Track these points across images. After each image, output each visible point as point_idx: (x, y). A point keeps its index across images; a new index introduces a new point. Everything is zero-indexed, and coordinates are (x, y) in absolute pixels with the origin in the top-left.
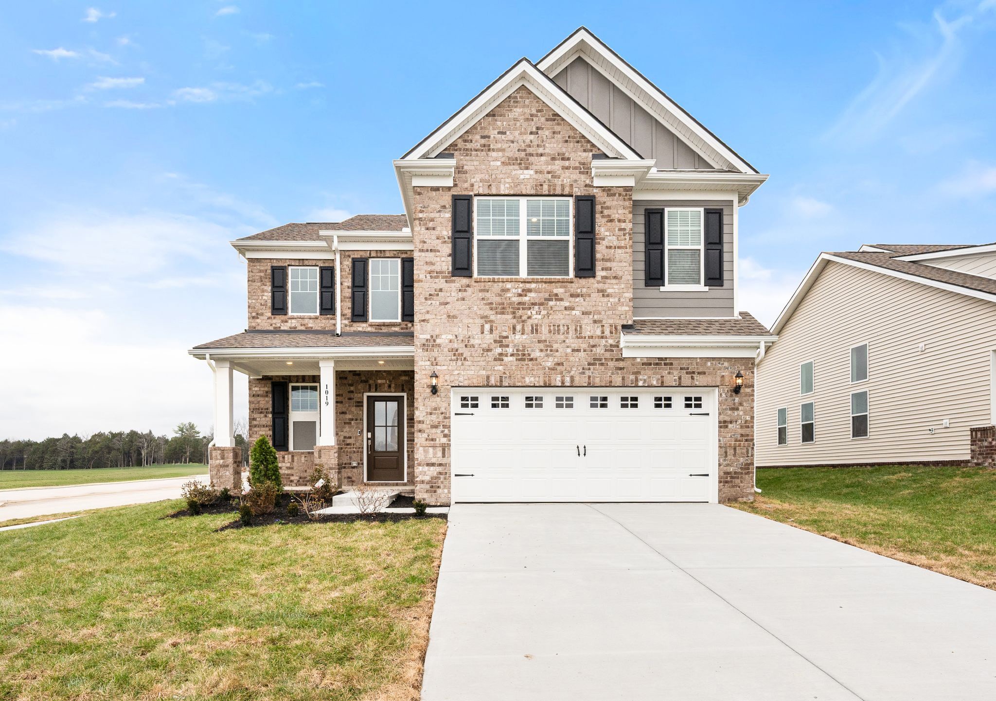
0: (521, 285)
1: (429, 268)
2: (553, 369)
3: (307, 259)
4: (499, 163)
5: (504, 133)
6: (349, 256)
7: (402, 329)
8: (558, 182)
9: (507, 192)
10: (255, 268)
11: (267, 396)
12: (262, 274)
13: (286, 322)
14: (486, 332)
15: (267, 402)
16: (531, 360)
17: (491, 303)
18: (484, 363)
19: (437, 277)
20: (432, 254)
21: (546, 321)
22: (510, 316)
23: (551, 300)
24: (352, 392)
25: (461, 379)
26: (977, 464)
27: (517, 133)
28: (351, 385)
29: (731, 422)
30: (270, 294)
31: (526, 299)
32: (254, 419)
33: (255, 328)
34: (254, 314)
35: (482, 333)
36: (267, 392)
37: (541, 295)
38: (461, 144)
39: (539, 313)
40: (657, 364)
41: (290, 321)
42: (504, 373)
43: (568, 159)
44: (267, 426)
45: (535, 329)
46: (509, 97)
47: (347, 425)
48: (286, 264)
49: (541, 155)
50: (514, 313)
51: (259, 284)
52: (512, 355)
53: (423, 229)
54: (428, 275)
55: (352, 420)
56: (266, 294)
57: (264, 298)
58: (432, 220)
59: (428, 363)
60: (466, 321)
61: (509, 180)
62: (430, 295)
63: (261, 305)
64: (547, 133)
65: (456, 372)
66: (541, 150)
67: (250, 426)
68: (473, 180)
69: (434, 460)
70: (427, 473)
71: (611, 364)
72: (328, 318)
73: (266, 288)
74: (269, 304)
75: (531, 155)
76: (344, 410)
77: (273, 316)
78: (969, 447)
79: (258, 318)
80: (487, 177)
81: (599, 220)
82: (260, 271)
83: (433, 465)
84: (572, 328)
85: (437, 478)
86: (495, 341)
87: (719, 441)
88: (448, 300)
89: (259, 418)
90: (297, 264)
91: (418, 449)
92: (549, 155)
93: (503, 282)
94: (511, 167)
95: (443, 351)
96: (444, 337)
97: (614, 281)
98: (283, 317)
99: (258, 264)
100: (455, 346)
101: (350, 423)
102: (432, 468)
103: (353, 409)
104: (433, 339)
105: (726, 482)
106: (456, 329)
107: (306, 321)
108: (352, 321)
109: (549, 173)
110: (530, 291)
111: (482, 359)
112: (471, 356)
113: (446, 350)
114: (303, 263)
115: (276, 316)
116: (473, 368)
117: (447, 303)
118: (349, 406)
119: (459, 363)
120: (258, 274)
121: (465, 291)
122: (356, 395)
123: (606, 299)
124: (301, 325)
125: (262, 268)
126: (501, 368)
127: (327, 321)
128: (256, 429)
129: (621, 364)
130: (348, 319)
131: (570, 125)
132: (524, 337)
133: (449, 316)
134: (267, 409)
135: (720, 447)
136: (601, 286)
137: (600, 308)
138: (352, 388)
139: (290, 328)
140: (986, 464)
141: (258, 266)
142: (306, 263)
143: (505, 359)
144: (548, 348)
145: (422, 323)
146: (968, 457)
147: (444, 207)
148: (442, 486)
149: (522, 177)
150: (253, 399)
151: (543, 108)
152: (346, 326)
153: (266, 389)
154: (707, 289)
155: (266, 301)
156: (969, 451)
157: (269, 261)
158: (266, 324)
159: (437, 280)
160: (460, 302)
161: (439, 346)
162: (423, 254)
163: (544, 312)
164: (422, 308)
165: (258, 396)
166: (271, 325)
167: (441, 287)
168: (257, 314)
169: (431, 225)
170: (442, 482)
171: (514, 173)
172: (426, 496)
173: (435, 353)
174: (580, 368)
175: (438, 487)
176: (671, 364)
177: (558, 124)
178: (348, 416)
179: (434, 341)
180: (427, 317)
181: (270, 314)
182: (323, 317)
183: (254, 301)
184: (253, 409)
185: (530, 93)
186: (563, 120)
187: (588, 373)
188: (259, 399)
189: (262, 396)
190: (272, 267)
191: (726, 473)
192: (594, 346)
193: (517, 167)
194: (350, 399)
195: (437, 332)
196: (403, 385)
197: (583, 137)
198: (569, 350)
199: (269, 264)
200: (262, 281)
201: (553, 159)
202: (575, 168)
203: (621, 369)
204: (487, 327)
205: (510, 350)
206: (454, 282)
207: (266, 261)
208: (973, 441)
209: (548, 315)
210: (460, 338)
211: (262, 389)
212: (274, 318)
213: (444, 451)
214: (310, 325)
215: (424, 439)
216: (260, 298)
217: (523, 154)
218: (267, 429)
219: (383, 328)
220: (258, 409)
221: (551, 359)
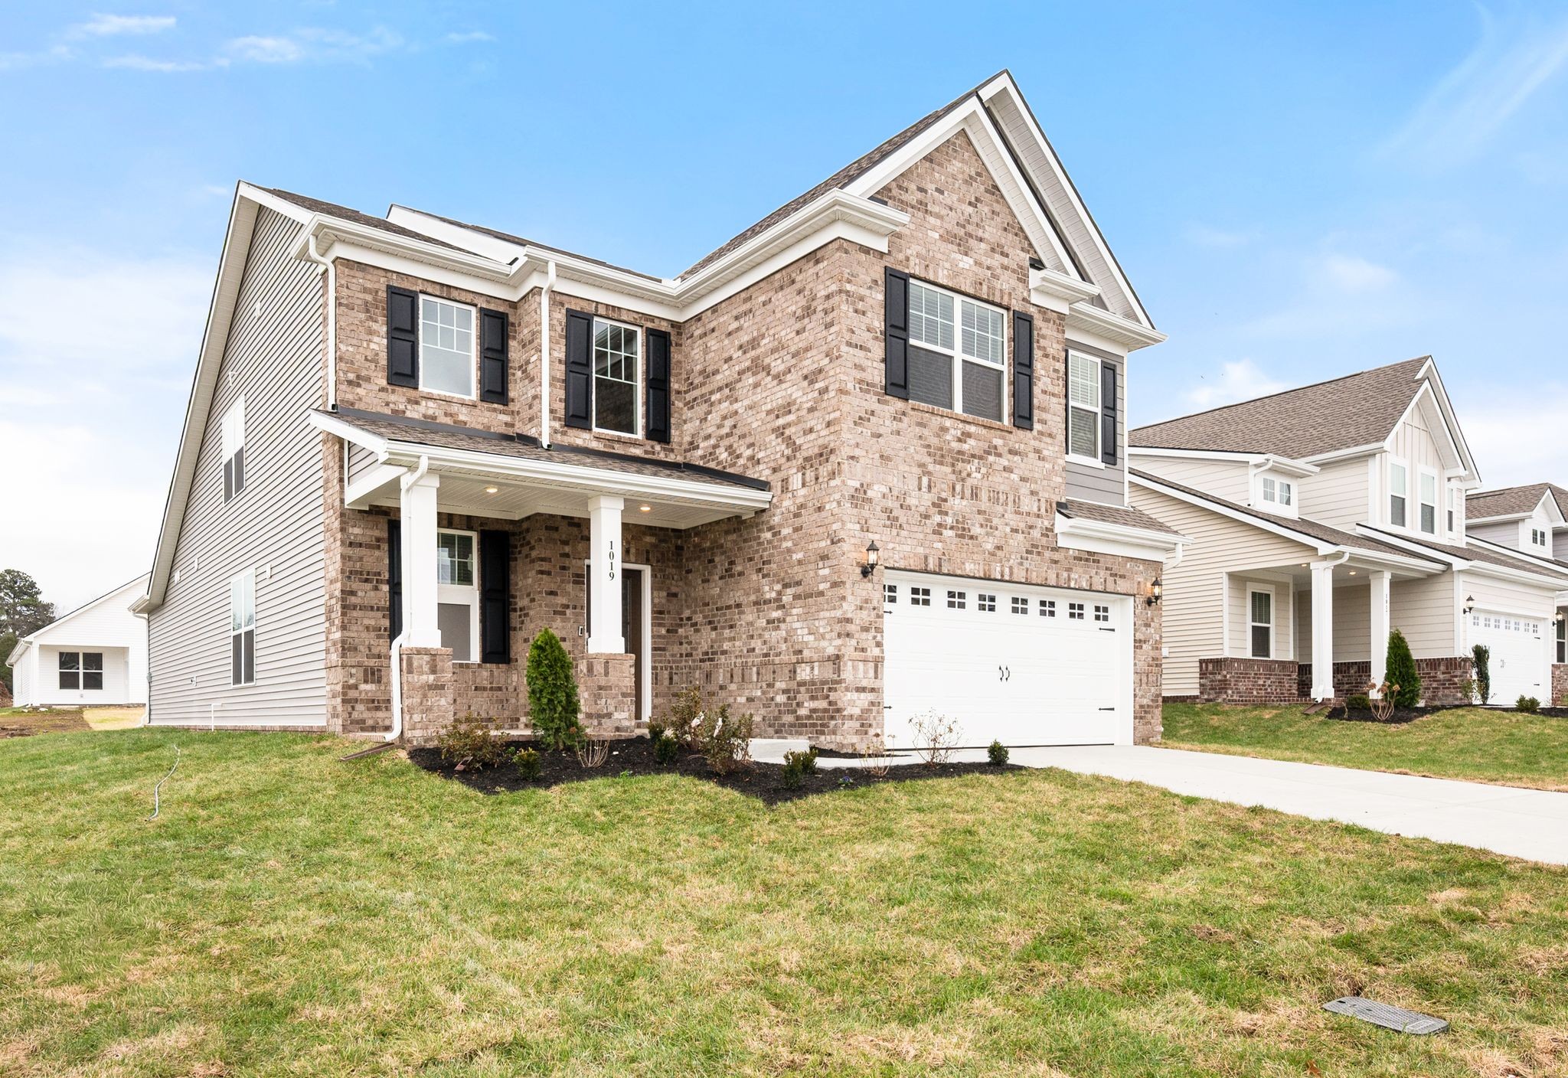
0: (961, 425)
1: (859, 375)
2: (993, 554)
3: (457, 288)
4: (937, 236)
5: (941, 192)
6: (562, 304)
7: (646, 452)
8: (998, 285)
9: (945, 282)
10: (354, 280)
11: (378, 547)
12: (369, 298)
13: (417, 403)
14: (924, 489)
15: (379, 559)
16: (972, 537)
17: (929, 446)
18: (921, 536)
19: (868, 392)
20: (862, 353)
21: (986, 483)
22: (949, 470)
23: (989, 453)
24: (567, 555)
25: (896, 557)
26: (1208, 700)
27: (955, 197)
28: (565, 543)
29: (1145, 642)
30: (385, 341)
31: (965, 447)
32: (353, 593)
33: (352, 404)
34: (351, 376)
35: (920, 489)
36: (378, 540)
37: (981, 444)
38: (895, 192)
39: (978, 470)
40: (1087, 560)
41: (423, 403)
42: (944, 554)
43: (1007, 256)
44: (378, 609)
45: (975, 495)
46: (948, 141)
47: (558, 617)
48: (418, 289)
49: (981, 240)
50: (953, 465)
51: (363, 316)
52: (952, 528)
53: (851, 310)
54: (857, 386)
55: (568, 607)
56: (376, 339)
57: (373, 346)
58: (862, 299)
59: (858, 527)
60: (903, 468)
61: (947, 265)
62: (861, 418)
63: (366, 359)
64: (986, 209)
65: (891, 546)
66: (980, 233)
67: (344, 607)
68: (909, 252)
69: (864, 683)
70: (858, 703)
71: (1048, 554)
72: (495, 410)
73: (375, 326)
74: (383, 360)
75: (971, 236)
76: (553, 587)
77: (390, 388)
78: (1198, 681)
79: (359, 385)
80: (924, 252)
81: (1037, 354)
82: (365, 290)
83: (863, 690)
84: (1011, 498)
85: (868, 711)
86: (934, 504)
87: (1135, 664)
88: (881, 431)
89: (362, 590)
90: (438, 293)
91: (845, 664)
92: (988, 243)
93: (942, 416)
94: (950, 246)
95: (875, 510)
96: (876, 487)
97: (1049, 440)
98: (411, 393)
99: (359, 274)
100: (890, 504)
101: (564, 613)
102: (863, 695)
103: (570, 587)
104: (863, 489)
105: (1141, 718)
106: (890, 478)
107: (455, 408)
108: (566, 425)
109: (988, 268)
110: (969, 435)
111: (921, 528)
112: (908, 523)
113: (878, 509)
114: (449, 293)
115: (397, 388)
116: (909, 541)
117: (879, 436)
118: (562, 581)
119: (894, 531)
120: (361, 296)
121: (900, 420)
122: (574, 561)
123: (1041, 463)
124: (446, 414)
125: (369, 285)
126: (939, 545)
127: (494, 415)
128: (355, 614)
129: (1056, 556)
130: (560, 419)
131: (1009, 207)
132: (964, 502)
133: (882, 456)
134: (379, 574)
135: (1136, 673)
136: (1036, 444)
137: (1036, 475)
138: (567, 549)
139: (425, 416)
140: (1220, 700)
141: (360, 280)
142: (455, 294)
143: (945, 532)
144: (988, 524)
145: (851, 461)
146: (1197, 693)
147: (875, 282)
148: (874, 723)
149: (961, 265)
150: (350, 551)
151: (983, 172)
152: (556, 432)
153: (377, 533)
154: (1102, 466)
155: (377, 354)
156: (1198, 686)
157: (383, 273)
158: (376, 401)
159: (868, 396)
160: (894, 437)
161: (870, 500)
162: (851, 350)
163: (984, 470)
164: (850, 436)
165: (360, 545)
166: (387, 404)
167: (873, 408)
168: (358, 377)
169: (860, 306)
170: (875, 718)
171: (953, 255)
172: (855, 739)
173: (866, 513)
174: (1019, 556)
175: (870, 725)
176: (1098, 562)
177: (998, 202)
178: (561, 600)
179: (865, 492)
180: (857, 452)
181: (384, 382)
182: (486, 405)
183: (351, 349)
184: (351, 572)
185: (970, 143)
186: (1002, 197)
187: (1026, 564)
188: (363, 551)
189: (369, 546)
190: (389, 287)
191: (1141, 706)
192: (1031, 527)
193: (956, 248)
194: (563, 568)
195: (868, 479)
196: (648, 552)
197: (1021, 229)
198: (1008, 529)
199: (382, 280)
200: (368, 311)
201: (993, 250)
202: (1014, 271)
203: (1056, 562)
204: (925, 480)
205: (949, 520)
206: (886, 403)
207: (376, 272)
208: (1203, 675)
209: (988, 475)
210: (895, 493)
211: (369, 532)
212: (393, 392)
213: (876, 667)
214: (462, 418)
215: (853, 649)
216: (365, 345)
217: (961, 232)
218: (380, 614)
219: (616, 446)
220: (361, 573)
221: (991, 539)
